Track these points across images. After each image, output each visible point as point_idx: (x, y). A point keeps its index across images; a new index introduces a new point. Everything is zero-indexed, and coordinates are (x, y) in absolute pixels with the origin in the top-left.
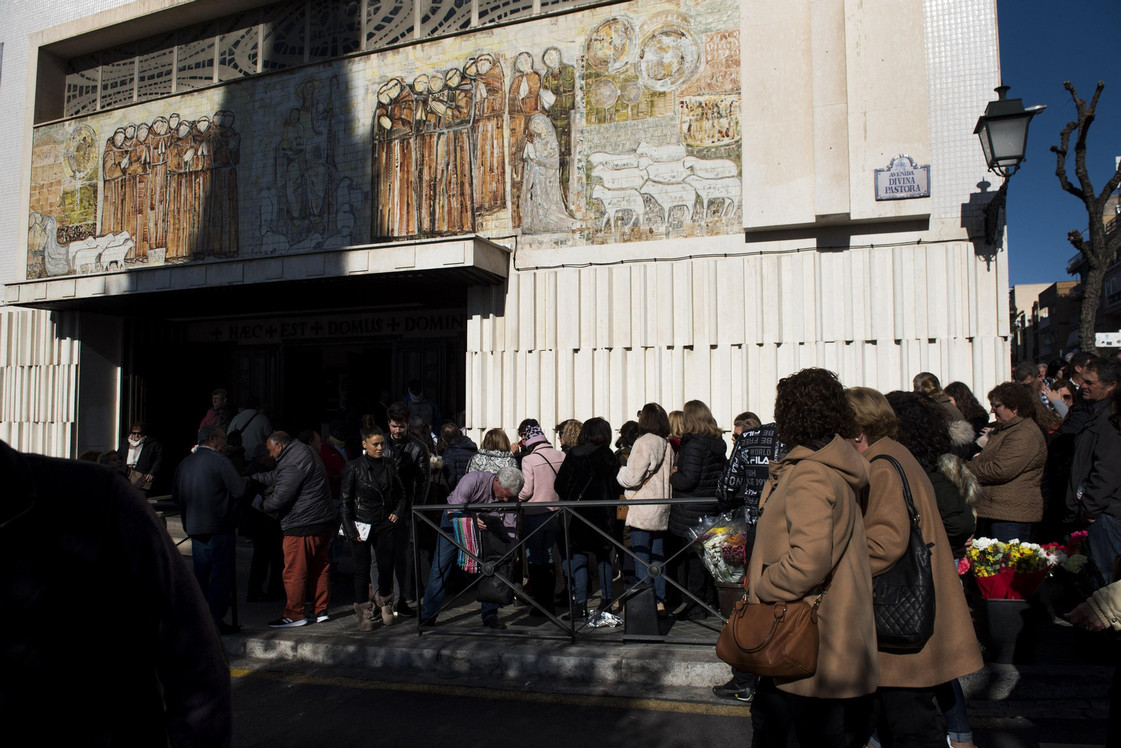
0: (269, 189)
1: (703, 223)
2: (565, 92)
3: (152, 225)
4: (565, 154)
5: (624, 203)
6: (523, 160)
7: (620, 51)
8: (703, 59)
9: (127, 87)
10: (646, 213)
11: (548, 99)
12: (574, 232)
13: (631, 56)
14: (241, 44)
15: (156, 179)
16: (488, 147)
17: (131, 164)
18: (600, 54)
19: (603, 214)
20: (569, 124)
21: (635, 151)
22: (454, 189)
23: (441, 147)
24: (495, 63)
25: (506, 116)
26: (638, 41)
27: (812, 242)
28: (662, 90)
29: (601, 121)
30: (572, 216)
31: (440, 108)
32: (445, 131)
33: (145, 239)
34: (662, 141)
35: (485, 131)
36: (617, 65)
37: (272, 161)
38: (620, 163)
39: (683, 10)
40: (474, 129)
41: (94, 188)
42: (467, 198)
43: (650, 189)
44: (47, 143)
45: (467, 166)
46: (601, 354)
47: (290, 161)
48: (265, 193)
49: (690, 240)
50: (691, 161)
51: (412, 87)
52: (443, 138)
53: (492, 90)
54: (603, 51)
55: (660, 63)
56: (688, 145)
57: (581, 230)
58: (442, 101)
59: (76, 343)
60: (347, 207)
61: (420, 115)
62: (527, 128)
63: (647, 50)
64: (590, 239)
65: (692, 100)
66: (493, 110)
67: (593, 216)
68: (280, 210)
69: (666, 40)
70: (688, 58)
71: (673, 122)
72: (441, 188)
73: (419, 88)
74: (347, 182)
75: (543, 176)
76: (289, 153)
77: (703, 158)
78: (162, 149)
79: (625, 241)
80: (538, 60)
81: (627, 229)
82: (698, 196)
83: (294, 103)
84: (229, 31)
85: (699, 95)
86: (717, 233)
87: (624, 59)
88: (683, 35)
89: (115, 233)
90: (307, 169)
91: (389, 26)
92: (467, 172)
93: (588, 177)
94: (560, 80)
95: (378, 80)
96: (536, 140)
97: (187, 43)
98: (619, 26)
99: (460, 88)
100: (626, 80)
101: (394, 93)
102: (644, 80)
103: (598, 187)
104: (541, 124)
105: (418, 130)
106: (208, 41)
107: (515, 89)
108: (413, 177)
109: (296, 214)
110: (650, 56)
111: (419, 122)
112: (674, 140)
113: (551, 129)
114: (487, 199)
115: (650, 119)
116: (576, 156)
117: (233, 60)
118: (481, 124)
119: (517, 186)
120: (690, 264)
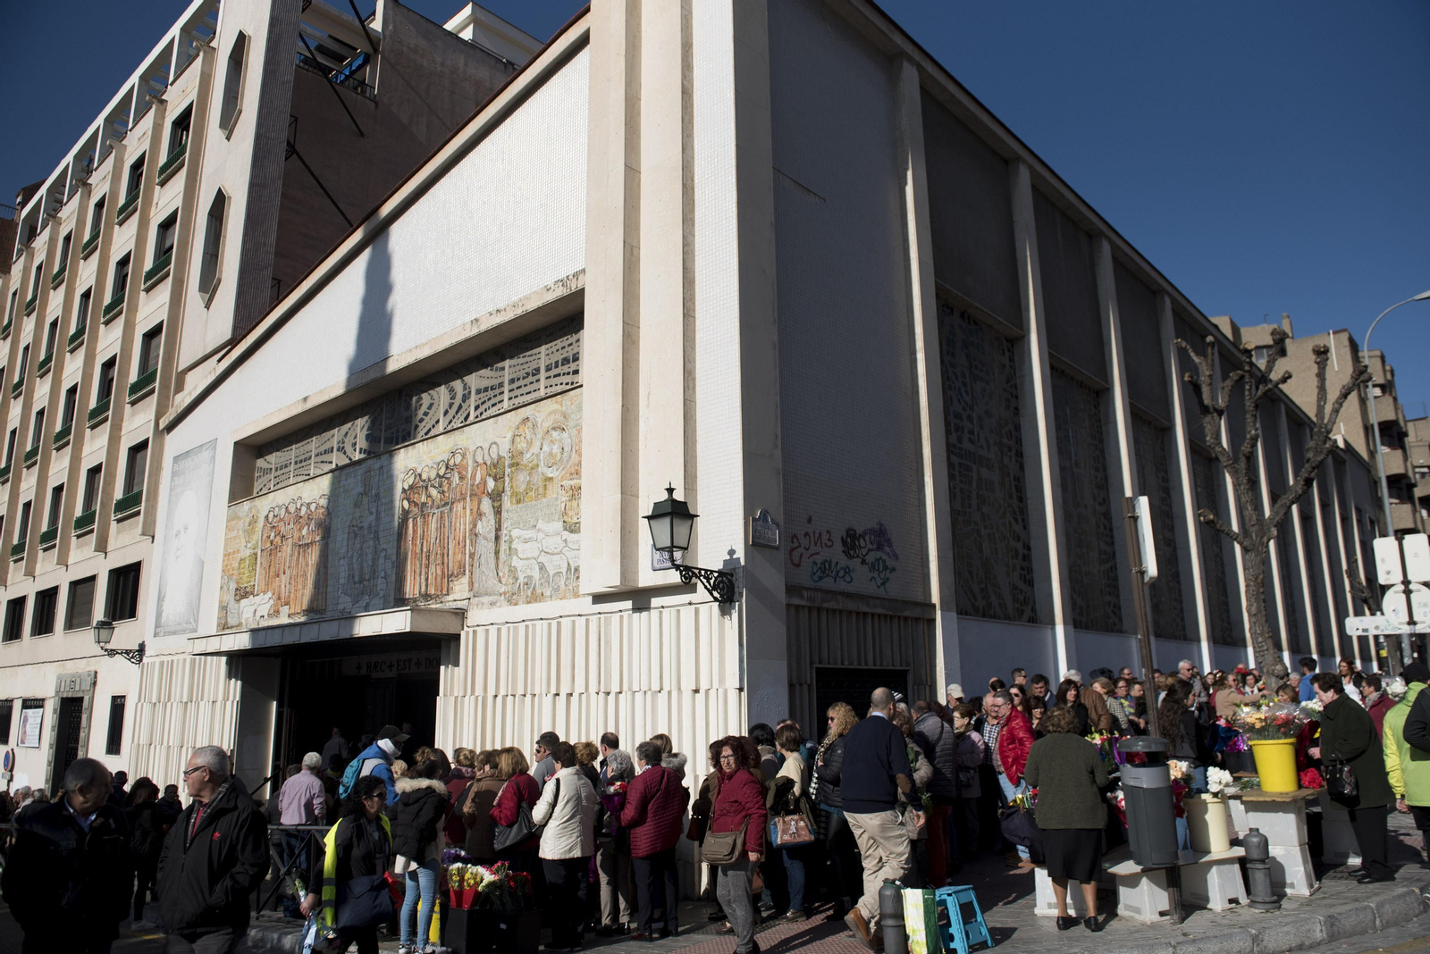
0: (344, 558)
1: (571, 588)
2: (500, 478)
3: (283, 587)
4: (498, 529)
5: (528, 570)
6: (476, 535)
7: (530, 443)
8: (574, 451)
9: (287, 470)
10: (540, 579)
11: (491, 484)
12: (501, 595)
13: (535, 449)
14: (349, 435)
15: (287, 549)
16: (458, 524)
17: (275, 536)
18: (519, 447)
19: (517, 579)
20: (501, 505)
21: (535, 526)
22: (439, 561)
23: (433, 524)
24: (464, 456)
25: (468, 499)
26: (539, 436)
27: (628, 604)
28: (551, 475)
29: (519, 502)
30: (500, 581)
31: (434, 492)
32: (436, 511)
33: (279, 598)
34: (550, 519)
35: (457, 511)
36: (528, 455)
37: (347, 535)
38: (527, 537)
39: (564, 409)
40: (451, 509)
41: (256, 554)
42: (446, 566)
43: (543, 559)
44: (234, 519)
45: (446, 540)
46: (510, 698)
47: (356, 536)
48: (342, 562)
49: (564, 601)
50: (566, 534)
51: (420, 475)
52: (435, 516)
53: (462, 478)
54: (521, 445)
55: (551, 454)
56: (564, 522)
57: (505, 593)
58: (435, 487)
59: (239, 682)
60: (382, 574)
61: (423, 499)
62: (478, 508)
63: (544, 443)
64: (510, 602)
65: (567, 483)
66: (462, 494)
67: (511, 581)
68: (349, 575)
69: (555, 434)
70: (566, 449)
71: (556, 503)
72: (432, 558)
73: (424, 476)
74: (383, 554)
75: (485, 547)
76: (356, 529)
77: (571, 532)
78: (292, 526)
79: (528, 603)
80: (486, 452)
81: (529, 593)
82: (569, 564)
83: (360, 489)
84: (343, 424)
85: (571, 479)
86: (579, 596)
87: (532, 451)
88: (564, 430)
89: (265, 592)
90: (364, 543)
91: (427, 419)
92: (446, 546)
93: (510, 548)
94: (496, 470)
95: (403, 471)
96: (484, 518)
97: (320, 434)
98: (530, 424)
99: (446, 476)
100: (532, 468)
101: (411, 481)
102: (542, 468)
103: (515, 557)
104: (486, 505)
105: (422, 511)
106: (332, 432)
107: (473, 477)
108: (418, 551)
109: (357, 579)
110: (545, 448)
111: (424, 504)
112: (557, 518)
113: (492, 509)
114: (456, 568)
115: (544, 500)
116: (504, 532)
117: (343, 448)
118: (455, 505)
119: (472, 556)
120: (559, 623)
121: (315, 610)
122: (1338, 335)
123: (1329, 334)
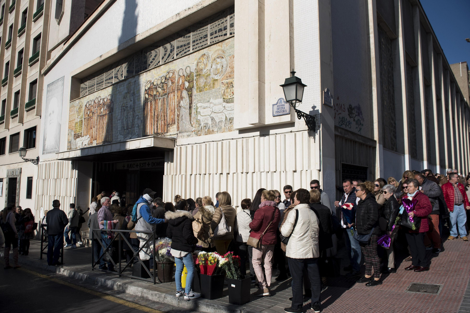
0: (120, 120)
1: (227, 127)
2: (191, 82)
3: (94, 133)
4: (191, 103)
5: (206, 121)
6: (180, 107)
7: (206, 65)
8: (228, 66)
9: (93, 87)
10: (212, 124)
11: (187, 84)
12: (192, 132)
13: (208, 67)
14: (119, 71)
15: (95, 117)
16: (171, 103)
17: (90, 113)
18: (201, 67)
19: (200, 125)
20: (192, 93)
21: (209, 101)
22: (163, 119)
23: (160, 103)
24: (173, 73)
25: (176, 92)
26: (210, 61)
27: (258, 133)
28: (216, 78)
29: (200, 91)
30: (192, 126)
31: (160, 90)
32: (161, 98)
33: (92, 137)
34: (216, 97)
35: (171, 97)
36: (205, 71)
37: (120, 110)
38: (205, 106)
39: (223, 48)
40: (168, 97)
41: (82, 120)
42: (166, 121)
43: (213, 115)
44: (72, 107)
45: (166, 110)
46: (198, 176)
47: (125, 110)
48: (119, 121)
49: (224, 133)
50: (225, 104)
51: (153, 83)
52: (160, 100)
53: (173, 83)
54: (201, 66)
55: (216, 69)
56: (224, 98)
57: (194, 131)
58: (160, 88)
59: (77, 171)
60: (137, 126)
61: (155, 93)
62: (181, 95)
63: (213, 64)
64: (197, 134)
65: (225, 81)
66: (173, 90)
67: (197, 126)
68: (122, 127)
69: (218, 60)
70: (224, 66)
71: (220, 90)
72: (159, 117)
73: (155, 84)
74: (137, 117)
75: (185, 112)
76: (124, 108)
77: (227, 102)
78: (97, 108)
79: (206, 135)
80: (184, 71)
81: (206, 130)
82: (226, 117)
83: (126, 91)
84: (116, 67)
85: (227, 79)
86: (231, 131)
87: (207, 68)
88: (223, 57)
89: (86, 135)
90: (128, 113)
91: (154, 61)
92: (166, 112)
93: (197, 112)
94: (189, 78)
95: (145, 82)
96: (184, 99)
97: (107, 72)
98: (206, 57)
99: (165, 82)
100: (207, 76)
101: (149, 86)
102: (212, 76)
103: (199, 115)
104: (185, 94)
105: (154, 98)
106: (112, 71)
107: (178, 82)
108: (153, 115)
109: (125, 128)
110: (214, 67)
111: (155, 95)
112: (220, 97)
113: (187, 95)
114: (171, 121)
115: (213, 90)
116: (194, 104)
117: (117, 76)
118: (170, 95)
119: (178, 116)
120: (222, 143)
121: (107, 141)
122: (463, 64)
123: (460, 63)
